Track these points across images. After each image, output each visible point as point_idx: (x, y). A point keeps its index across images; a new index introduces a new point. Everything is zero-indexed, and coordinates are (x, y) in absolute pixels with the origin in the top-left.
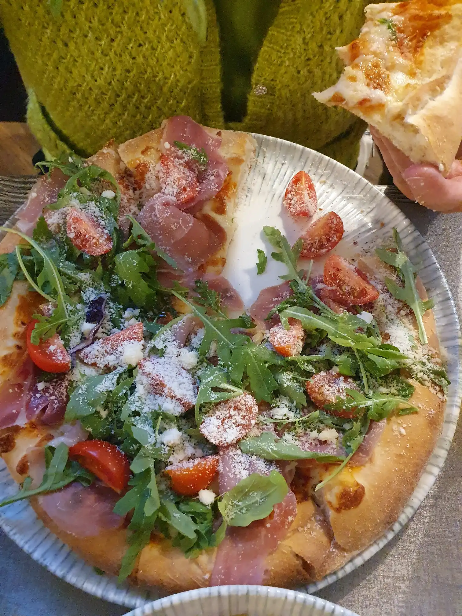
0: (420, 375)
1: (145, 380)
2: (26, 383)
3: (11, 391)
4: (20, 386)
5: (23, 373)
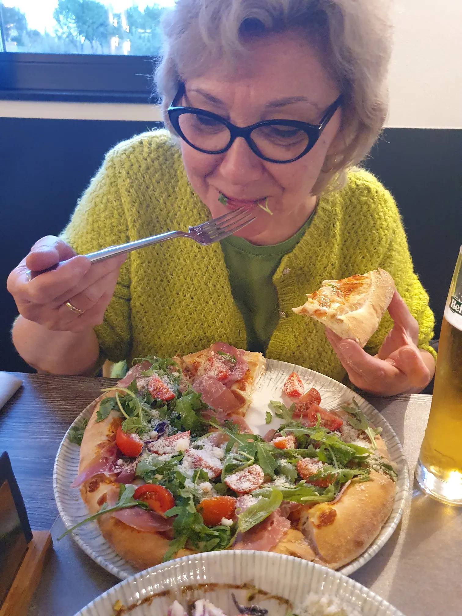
0: (375, 466)
1: (189, 459)
2: (111, 457)
3: (101, 461)
4: (107, 459)
5: (111, 452)
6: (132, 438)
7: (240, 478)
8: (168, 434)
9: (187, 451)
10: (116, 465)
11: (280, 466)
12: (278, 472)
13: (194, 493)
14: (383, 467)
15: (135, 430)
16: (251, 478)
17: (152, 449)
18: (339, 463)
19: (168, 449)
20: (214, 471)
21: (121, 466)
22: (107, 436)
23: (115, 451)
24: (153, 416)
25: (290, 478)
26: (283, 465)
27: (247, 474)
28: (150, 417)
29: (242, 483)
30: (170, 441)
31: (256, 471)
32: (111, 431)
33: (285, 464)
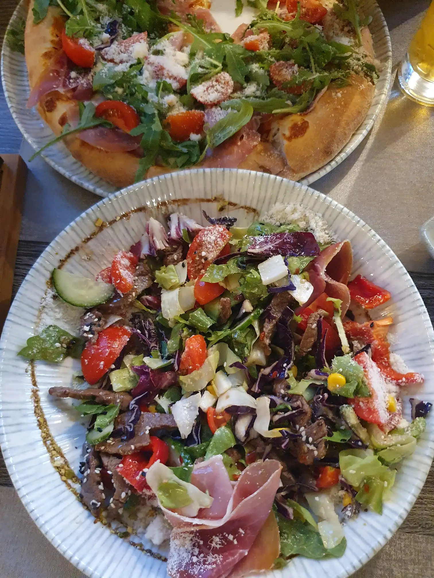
0: (356, 67)
1: (150, 68)
2: (62, 70)
3: (51, 74)
4: (58, 72)
5: (59, 62)
6: (81, 45)
7: (207, 89)
8: (122, 35)
9: (146, 58)
10: (70, 78)
11: (251, 72)
12: (249, 78)
13: (159, 108)
14: (365, 68)
15: (82, 33)
16: (219, 87)
17: (106, 57)
18: (316, 65)
19: (124, 56)
20: (178, 81)
21: (76, 79)
22: (52, 42)
23: (65, 62)
24: (100, 12)
25: (261, 85)
26: (254, 71)
27: (214, 83)
28: (98, 14)
29: (209, 94)
30: (125, 46)
31: (224, 80)
32: (55, 35)
33: (257, 70)
